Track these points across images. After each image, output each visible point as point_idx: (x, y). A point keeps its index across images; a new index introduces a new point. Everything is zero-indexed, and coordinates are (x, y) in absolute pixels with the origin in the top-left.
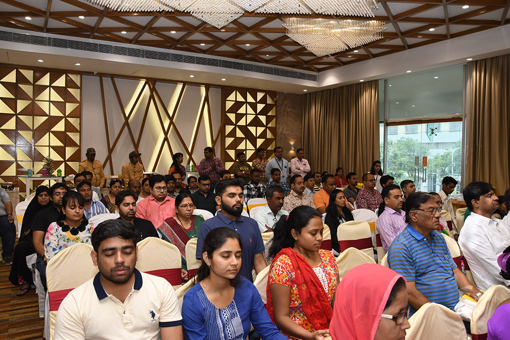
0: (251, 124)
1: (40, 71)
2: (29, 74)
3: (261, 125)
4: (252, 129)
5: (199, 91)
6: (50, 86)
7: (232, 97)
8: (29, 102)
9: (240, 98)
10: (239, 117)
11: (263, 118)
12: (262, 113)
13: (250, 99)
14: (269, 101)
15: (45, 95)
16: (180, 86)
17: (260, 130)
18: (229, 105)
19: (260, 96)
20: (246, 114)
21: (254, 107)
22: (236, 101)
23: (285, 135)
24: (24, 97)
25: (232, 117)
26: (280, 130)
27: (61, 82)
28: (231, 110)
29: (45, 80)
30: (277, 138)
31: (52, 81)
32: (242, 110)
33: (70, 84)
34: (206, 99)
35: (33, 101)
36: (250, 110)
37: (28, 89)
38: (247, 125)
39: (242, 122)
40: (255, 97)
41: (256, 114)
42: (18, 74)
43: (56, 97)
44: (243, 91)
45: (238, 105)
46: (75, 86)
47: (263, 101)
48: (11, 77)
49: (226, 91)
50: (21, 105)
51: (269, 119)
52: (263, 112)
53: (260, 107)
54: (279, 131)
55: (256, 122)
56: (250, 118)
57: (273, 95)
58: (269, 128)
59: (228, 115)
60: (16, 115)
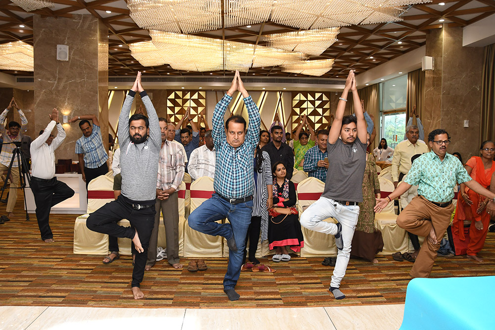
0: (311, 114)
1: (185, 92)
2: (180, 94)
3: (319, 115)
4: (312, 118)
5: (276, 95)
6: (190, 99)
7: (297, 97)
8: (181, 108)
9: (303, 98)
10: (302, 110)
11: (320, 111)
12: (319, 107)
13: (310, 98)
14: (325, 98)
15: (187, 104)
16: (263, 93)
17: (318, 118)
18: (295, 103)
19: (317, 95)
20: (307, 108)
21: (313, 103)
22: (300, 100)
24: (178, 105)
25: (297, 110)
27: (195, 96)
28: (296, 106)
29: (188, 96)
31: (191, 97)
32: (304, 106)
33: (200, 96)
34: (280, 100)
35: (182, 107)
36: (310, 105)
37: (179, 101)
38: (308, 115)
40: (314, 97)
41: (315, 108)
42: (175, 94)
43: (193, 105)
44: (305, 94)
45: (302, 102)
46: (203, 98)
47: (320, 98)
48: (172, 96)
49: (294, 94)
50: (177, 109)
51: (324, 111)
52: (320, 106)
53: (318, 103)
55: (314, 113)
56: (310, 111)
57: (328, 94)
58: (324, 117)
59: (295, 109)
60: (175, 114)
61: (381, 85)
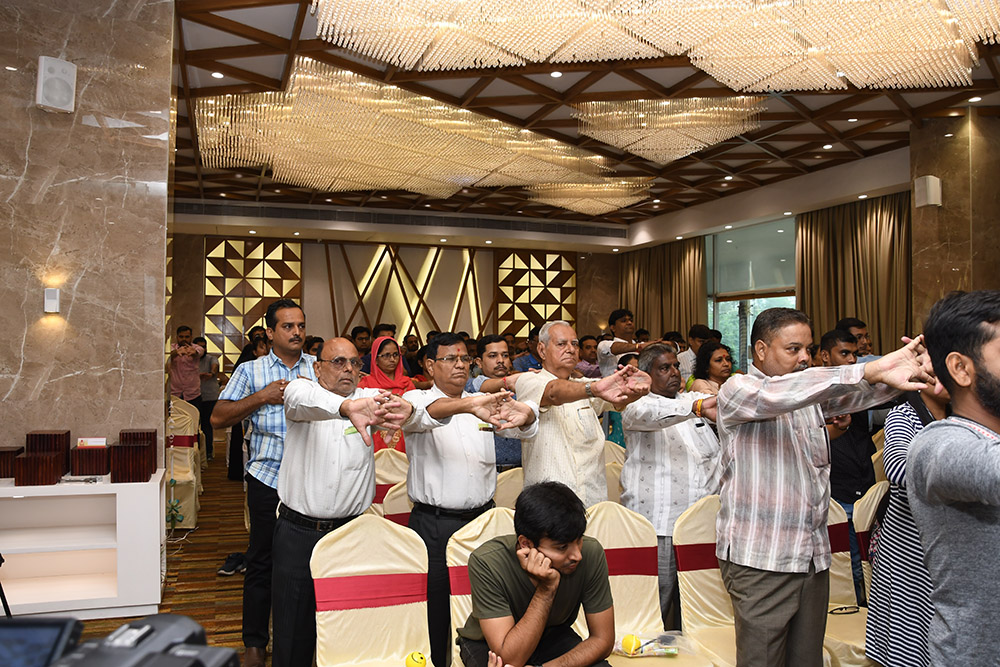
0: (538, 301)
1: (251, 243)
2: (239, 246)
3: (554, 301)
4: (539, 308)
5: (462, 256)
6: (264, 260)
7: (508, 263)
8: (239, 280)
9: (521, 265)
10: (519, 291)
11: (556, 292)
12: (553, 284)
13: (535, 264)
14: (565, 266)
15: (257, 271)
16: (433, 251)
17: (552, 309)
18: (504, 274)
19: (551, 259)
20: (530, 287)
21: (541, 275)
22: (514, 268)
23: (590, 316)
24: (233, 274)
25: (509, 291)
26: (584, 309)
27: (277, 254)
28: (507, 282)
29: (258, 253)
30: (579, 320)
31: (265, 255)
32: (523, 282)
33: (287, 254)
34: (471, 268)
35: (244, 278)
36: (536, 281)
37: (237, 264)
38: (530, 303)
39: (524, 299)
40: (543, 262)
41: (546, 287)
42: (228, 246)
43: (271, 273)
44: (525, 255)
45: (517, 274)
46: (293, 258)
47: (556, 266)
48: (219, 252)
49: (500, 255)
50: (230, 284)
51: (565, 293)
52: (555, 284)
53: (551, 276)
54: (582, 310)
55: (545, 298)
56: (536, 292)
57: (571, 256)
58: (565, 306)
59: (503, 288)
60: (224, 297)
61: (709, 241)
